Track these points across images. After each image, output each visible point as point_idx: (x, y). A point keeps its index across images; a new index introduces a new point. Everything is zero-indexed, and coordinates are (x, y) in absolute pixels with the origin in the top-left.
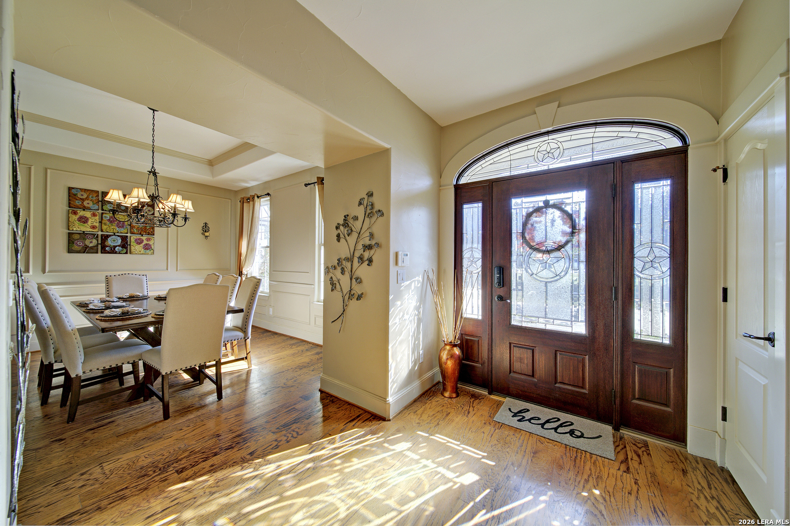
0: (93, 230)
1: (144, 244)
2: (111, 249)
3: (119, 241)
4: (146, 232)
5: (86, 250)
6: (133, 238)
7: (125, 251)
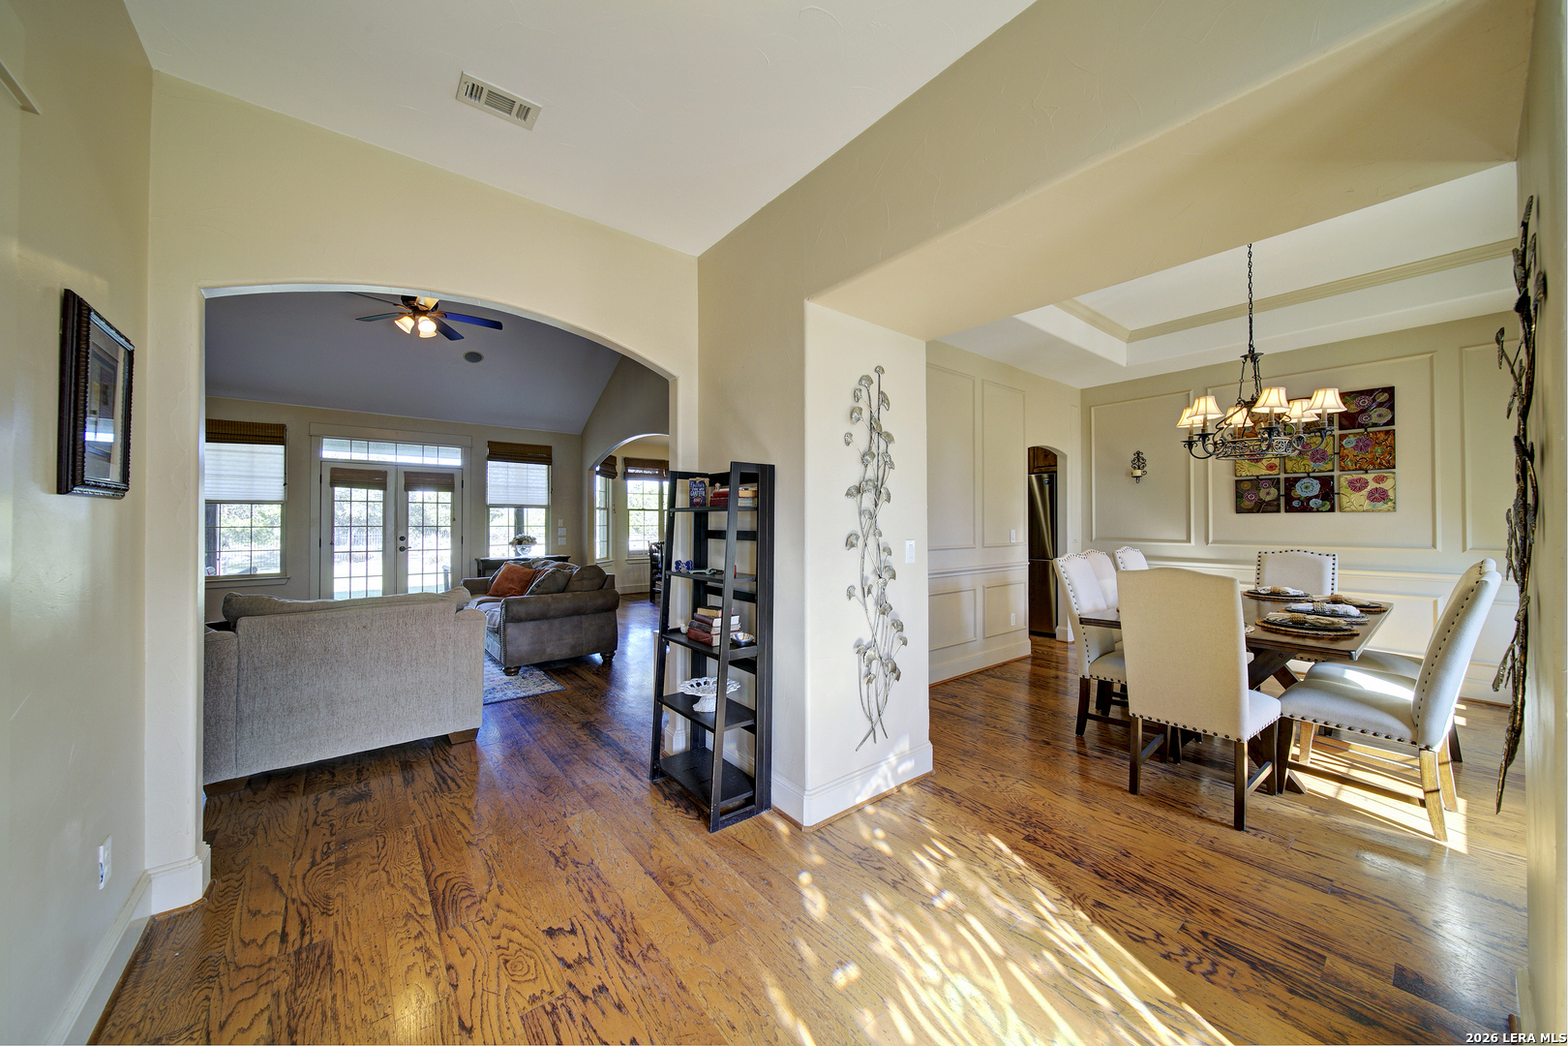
0: (1271, 472)
1: (1369, 488)
2: (1302, 504)
3: (1316, 488)
4: (1373, 464)
5: (1261, 507)
6: (1342, 480)
7: (1328, 506)
